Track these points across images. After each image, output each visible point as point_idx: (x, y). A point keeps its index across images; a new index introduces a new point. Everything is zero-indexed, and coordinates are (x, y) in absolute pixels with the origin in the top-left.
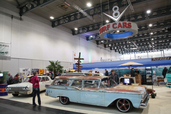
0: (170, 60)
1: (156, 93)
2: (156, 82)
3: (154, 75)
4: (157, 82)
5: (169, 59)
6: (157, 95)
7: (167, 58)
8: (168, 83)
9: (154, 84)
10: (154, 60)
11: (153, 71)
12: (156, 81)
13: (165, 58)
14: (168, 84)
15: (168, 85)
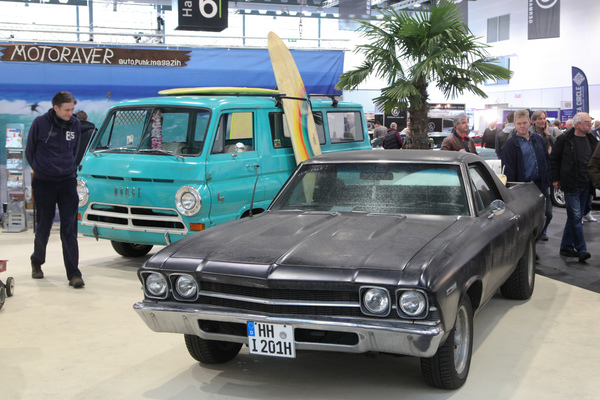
0: (114, 69)
1: (10, 280)
2: (22, 204)
3: (11, 156)
4: (26, 206)
5: (114, 61)
6: (15, 291)
7: (102, 53)
8: (92, 208)
9: (10, 220)
10: (19, 58)
11: (9, 134)
12: (21, 197)
13: (87, 51)
14: (91, 217)
15: (92, 223)
